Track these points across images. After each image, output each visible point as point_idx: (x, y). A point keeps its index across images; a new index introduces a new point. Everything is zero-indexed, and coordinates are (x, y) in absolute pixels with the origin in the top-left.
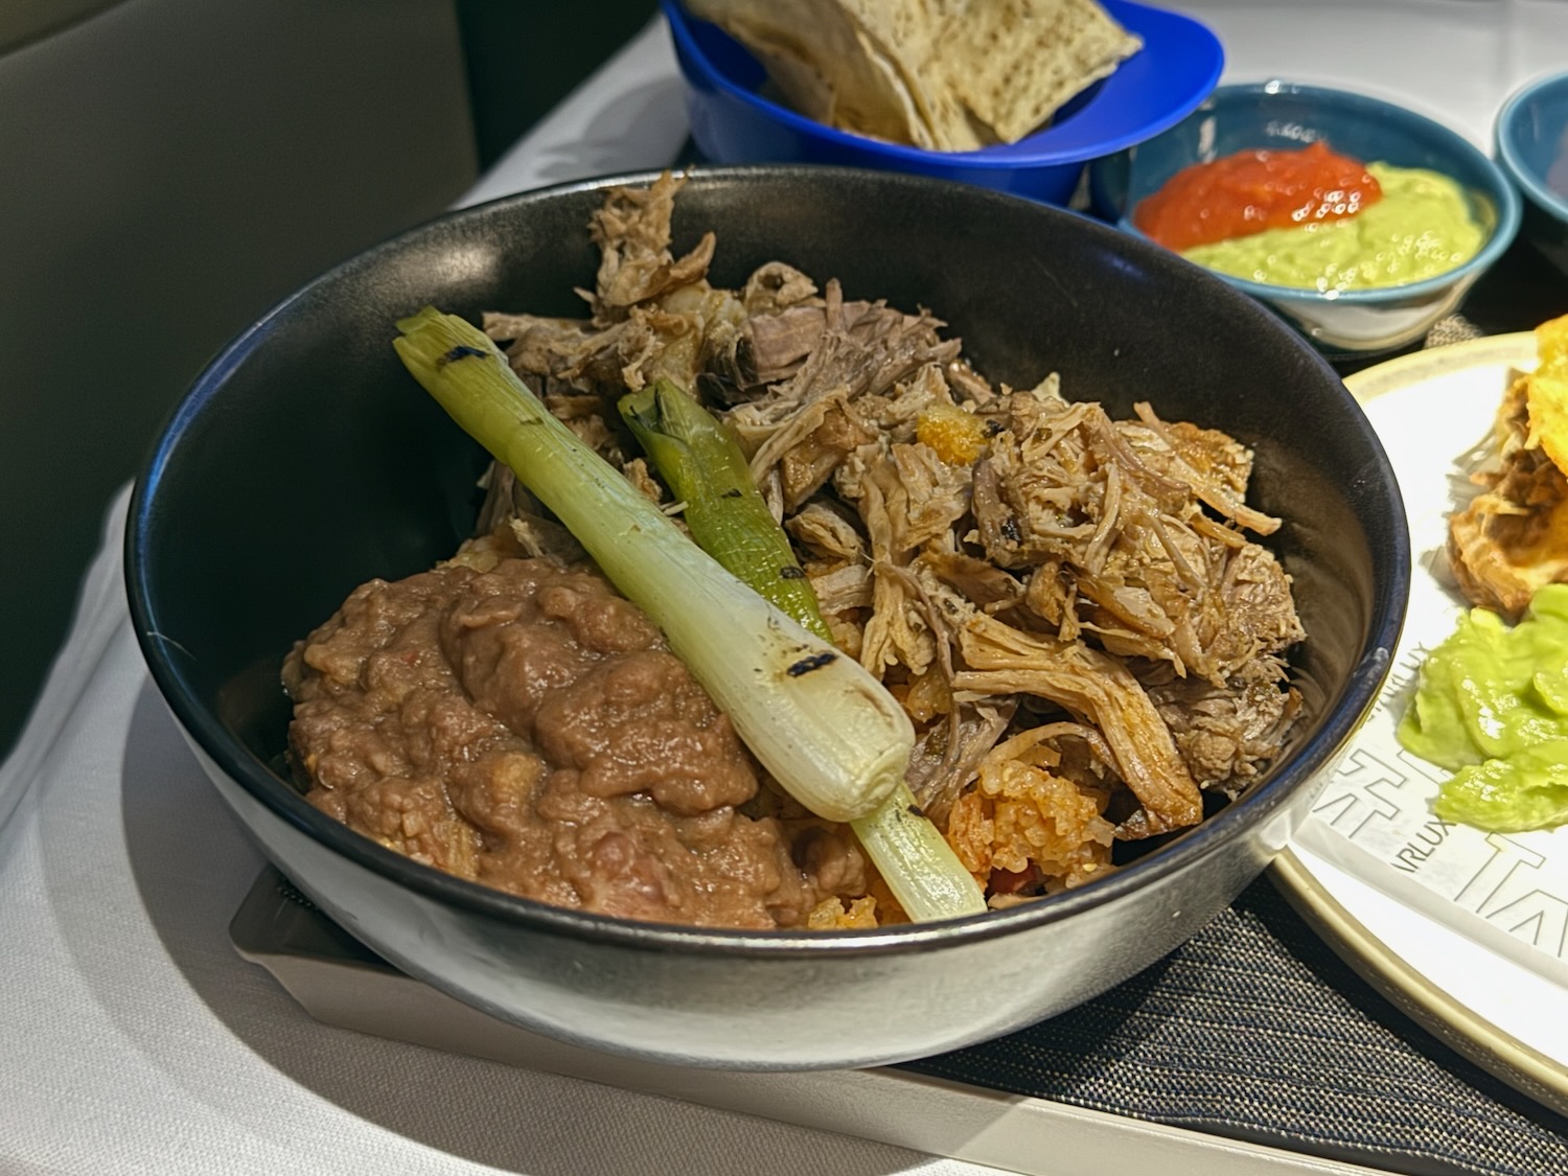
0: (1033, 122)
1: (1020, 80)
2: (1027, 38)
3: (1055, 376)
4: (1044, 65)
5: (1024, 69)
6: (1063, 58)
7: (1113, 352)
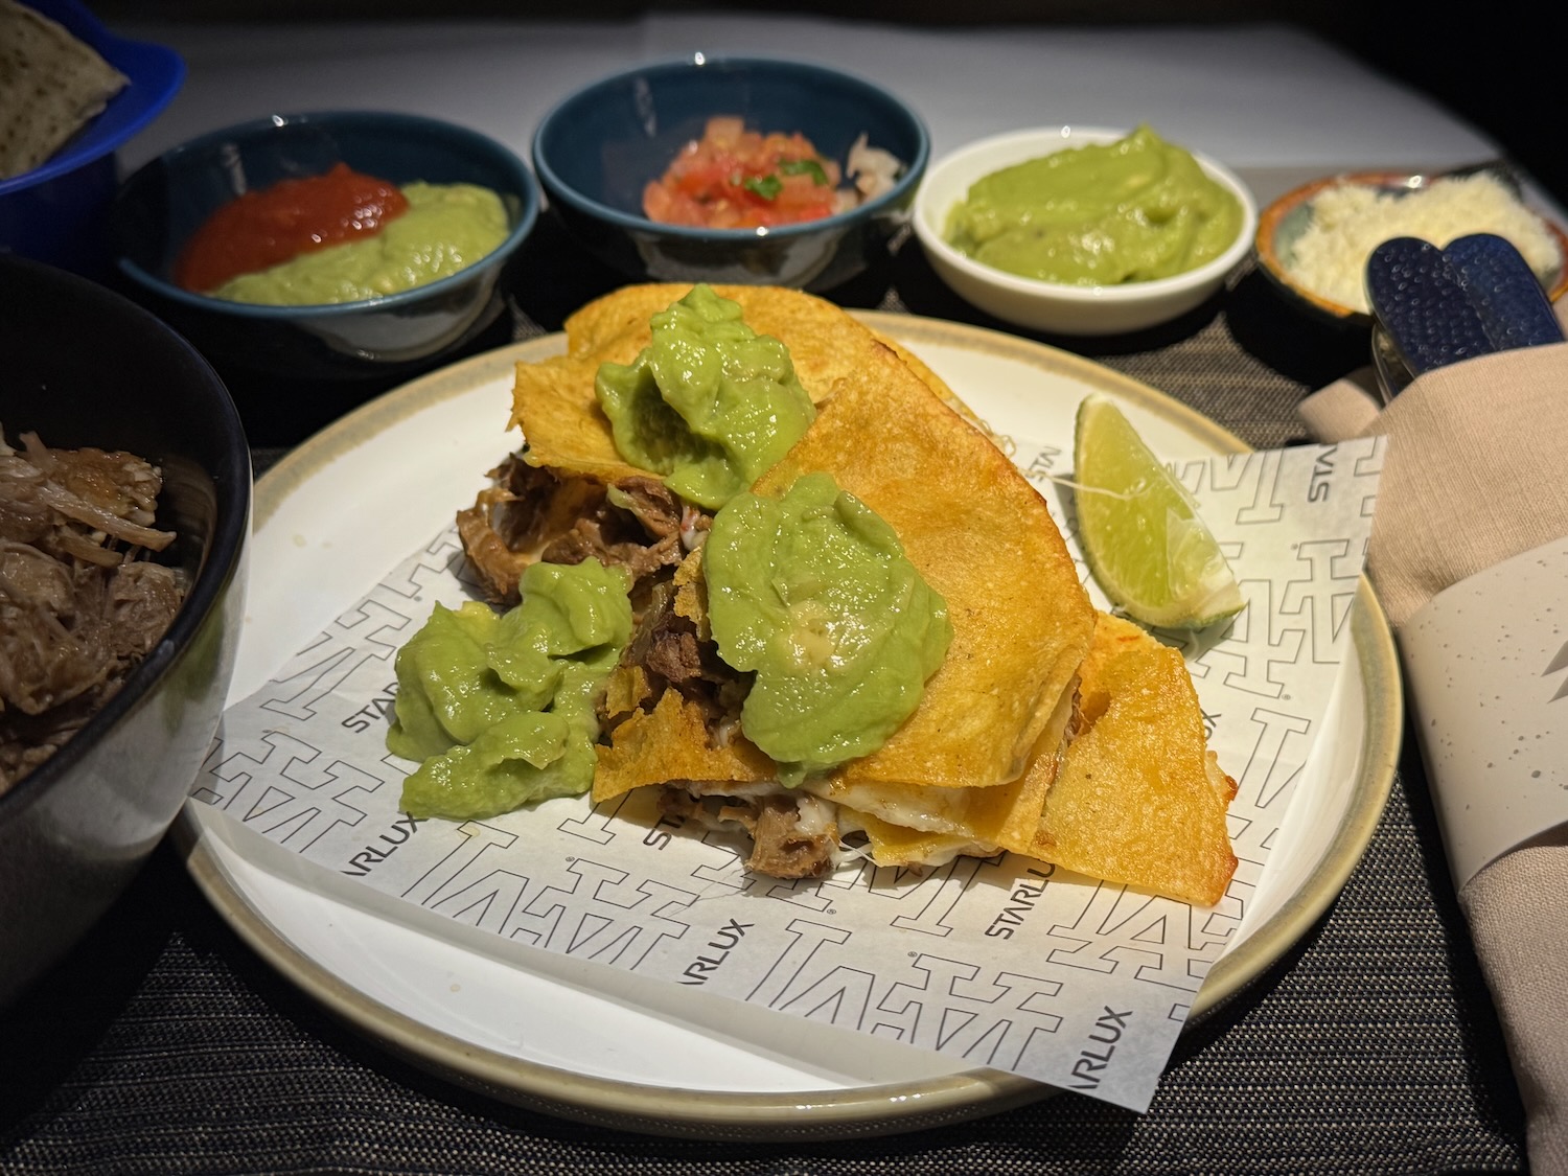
1: (22, 132)
2: (27, 88)
4: (41, 113)
6: (57, 105)
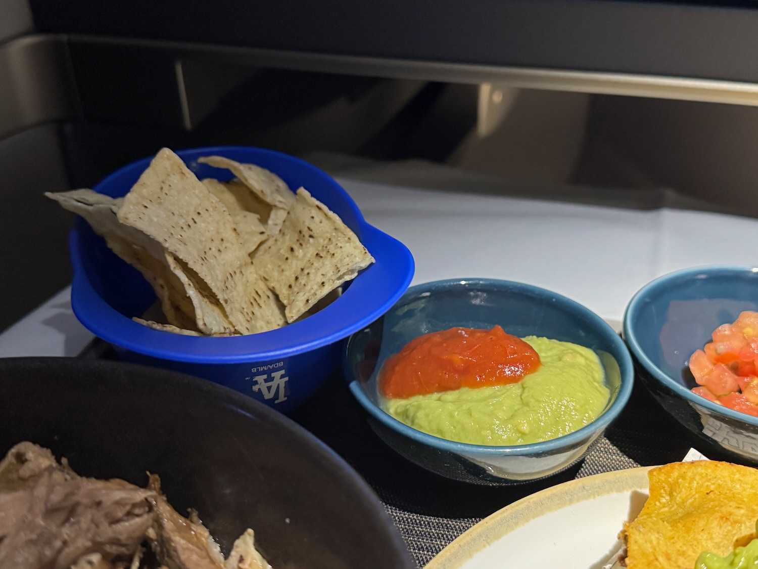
0: (304, 309)
1: (303, 280)
2: (311, 252)
3: (250, 531)
4: (318, 269)
5: (306, 271)
7: (284, 521)
